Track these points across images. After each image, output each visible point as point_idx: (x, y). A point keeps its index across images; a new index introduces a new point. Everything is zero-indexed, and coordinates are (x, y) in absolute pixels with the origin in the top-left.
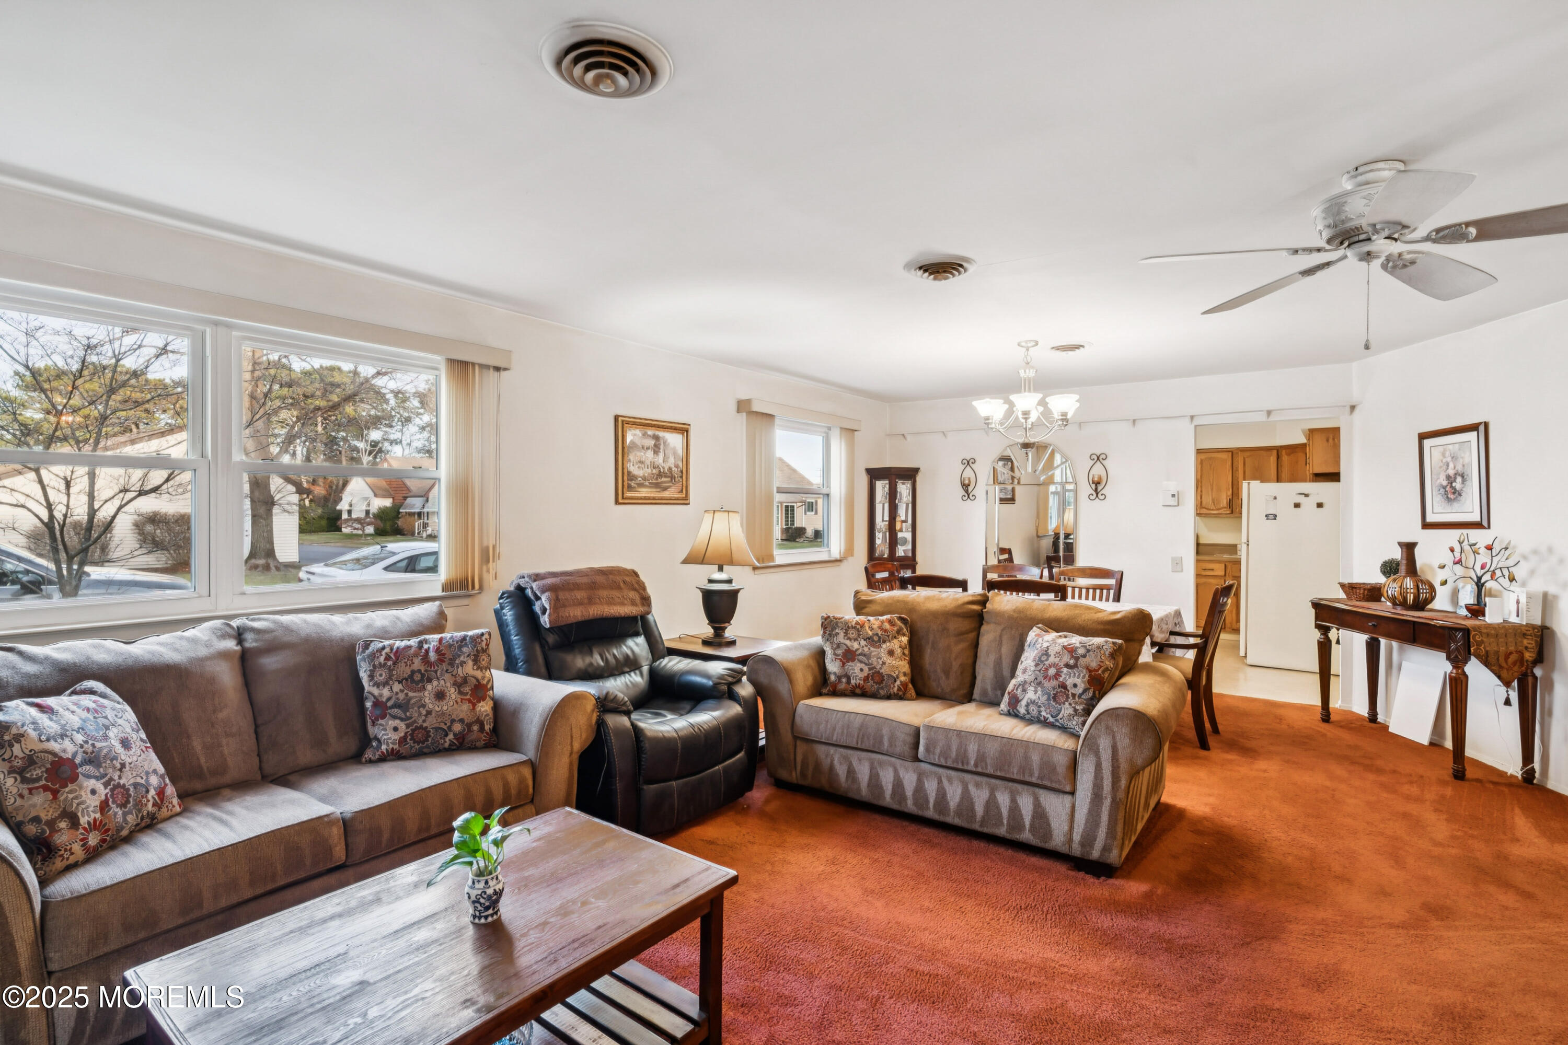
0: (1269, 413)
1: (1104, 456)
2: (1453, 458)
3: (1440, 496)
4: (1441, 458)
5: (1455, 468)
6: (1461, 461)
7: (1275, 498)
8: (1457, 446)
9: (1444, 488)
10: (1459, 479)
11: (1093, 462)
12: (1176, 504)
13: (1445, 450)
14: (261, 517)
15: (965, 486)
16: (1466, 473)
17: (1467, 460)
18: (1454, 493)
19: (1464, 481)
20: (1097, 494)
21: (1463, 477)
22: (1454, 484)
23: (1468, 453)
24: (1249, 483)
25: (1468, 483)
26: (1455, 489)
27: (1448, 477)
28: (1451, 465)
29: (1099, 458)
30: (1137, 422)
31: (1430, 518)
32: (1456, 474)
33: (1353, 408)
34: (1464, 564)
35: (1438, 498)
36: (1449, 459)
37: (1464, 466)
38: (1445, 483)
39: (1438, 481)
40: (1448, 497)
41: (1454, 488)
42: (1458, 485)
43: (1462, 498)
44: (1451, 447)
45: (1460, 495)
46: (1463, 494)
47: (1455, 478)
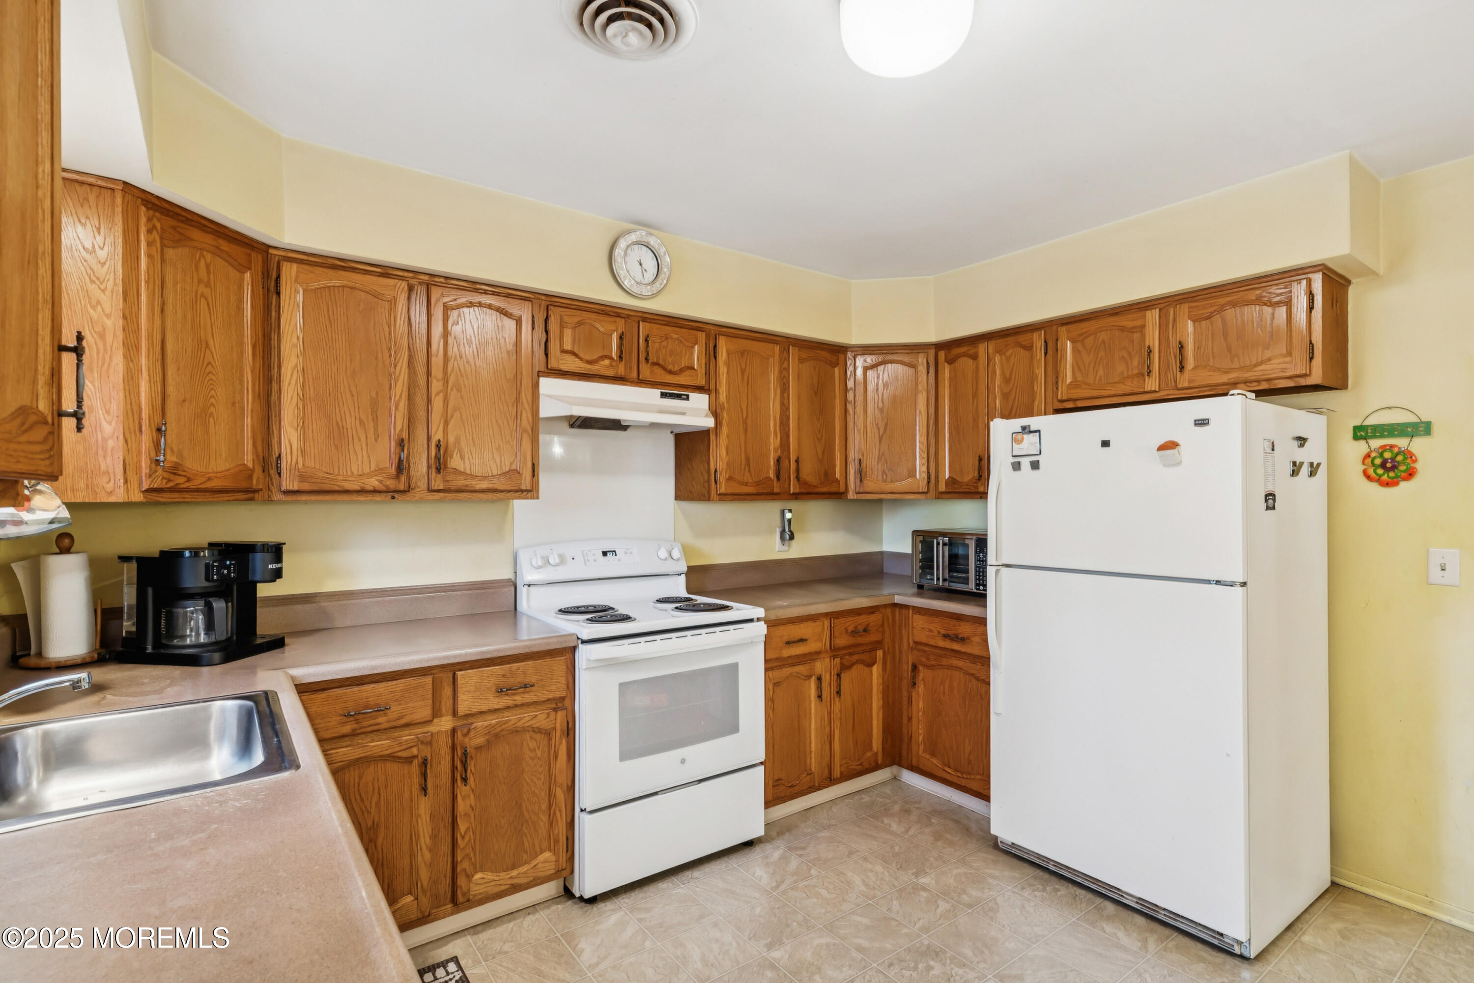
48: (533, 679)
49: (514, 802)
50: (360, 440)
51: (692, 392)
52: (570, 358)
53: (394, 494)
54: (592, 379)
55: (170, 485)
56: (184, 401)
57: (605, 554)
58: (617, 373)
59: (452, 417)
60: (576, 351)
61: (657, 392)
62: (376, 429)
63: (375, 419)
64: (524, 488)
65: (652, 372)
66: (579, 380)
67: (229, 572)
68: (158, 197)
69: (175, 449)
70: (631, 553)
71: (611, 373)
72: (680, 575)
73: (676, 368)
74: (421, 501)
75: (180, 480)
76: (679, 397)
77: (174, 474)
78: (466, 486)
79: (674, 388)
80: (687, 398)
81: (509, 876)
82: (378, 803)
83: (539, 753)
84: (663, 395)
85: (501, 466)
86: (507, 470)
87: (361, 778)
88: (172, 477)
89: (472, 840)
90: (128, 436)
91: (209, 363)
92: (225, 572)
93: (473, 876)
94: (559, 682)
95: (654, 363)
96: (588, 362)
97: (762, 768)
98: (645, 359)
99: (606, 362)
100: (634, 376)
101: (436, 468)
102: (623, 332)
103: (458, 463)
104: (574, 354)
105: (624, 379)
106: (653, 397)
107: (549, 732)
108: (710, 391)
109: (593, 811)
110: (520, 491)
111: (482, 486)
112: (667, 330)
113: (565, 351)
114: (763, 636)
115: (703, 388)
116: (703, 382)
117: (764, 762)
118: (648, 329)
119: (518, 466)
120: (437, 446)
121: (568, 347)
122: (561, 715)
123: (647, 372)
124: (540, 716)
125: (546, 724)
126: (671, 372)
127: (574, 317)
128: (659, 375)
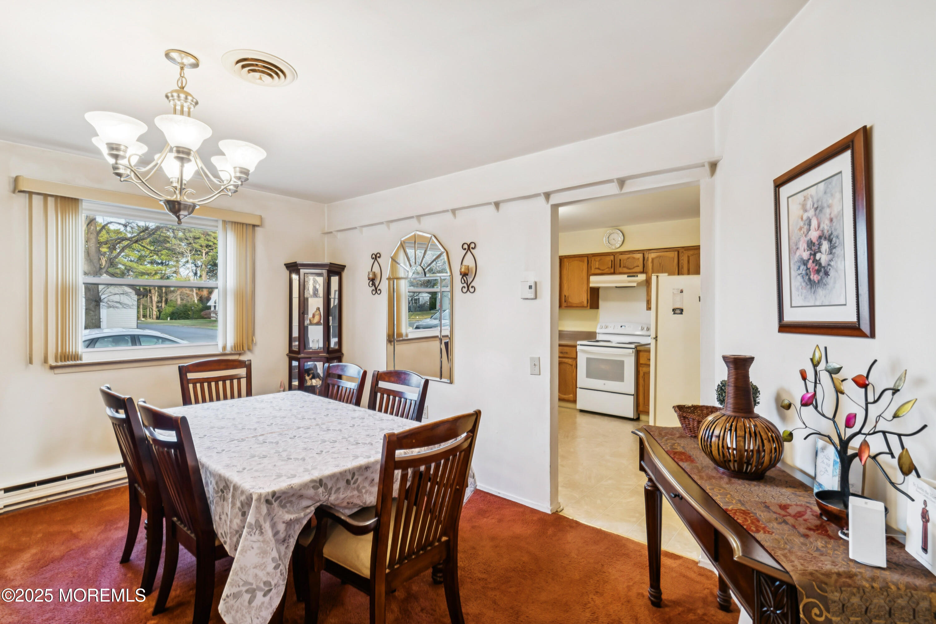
0: (622, 182)
1: (473, 246)
2: (816, 209)
3: (799, 278)
4: (801, 212)
5: (819, 227)
6: (828, 211)
7: (682, 292)
8: (822, 185)
9: (805, 263)
10: (825, 246)
11: (465, 251)
12: (533, 296)
13: (806, 199)
14: (91, 310)
15: (372, 280)
16: (835, 234)
17: (836, 209)
18: (818, 272)
19: (832, 247)
20: (468, 287)
21: (830, 241)
22: (818, 256)
23: (838, 195)
24: (657, 277)
25: (837, 251)
26: (820, 264)
27: (810, 244)
28: (814, 223)
29: (469, 248)
30: (501, 205)
31: (790, 317)
32: (820, 237)
33: (713, 166)
34: (819, 409)
35: (798, 282)
36: (811, 213)
37: (831, 220)
38: (806, 255)
39: (798, 253)
40: (810, 279)
41: (817, 262)
42: (823, 257)
43: (830, 280)
44: (812, 191)
45: (827, 274)
46: (832, 273)
47: (820, 245)
51: (638, 274)
52: (596, 270)
54: (604, 275)
57: (621, 327)
58: (611, 272)
59: (569, 289)
60: (599, 267)
61: (626, 276)
66: (601, 276)
70: (630, 327)
71: (609, 272)
73: (632, 267)
76: (634, 276)
78: (571, 306)
79: (631, 274)
80: (637, 276)
84: (628, 276)
85: (580, 301)
94: (574, 354)
95: (624, 267)
96: (603, 270)
97: (632, 397)
98: (620, 266)
99: (608, 269)
100: (618, 271)
101: (565, 301)
102: (613, 259)
103: (570, 300)
104: (599, 269)
105: (614, 273)
106: (624, 277)
107: (572, 365)
108: (646, 273)
109: (580, 388)
110: (584, 307)
111: (575, 305)
112: (629, 256)
113: (596, 268)
114: (634, 354)
115: (643, 272)
116: (642, 270)
117: (633, 395)
118: (621, 257)
119: (583, 300)
120: (565, 296)
121: (597, 267)
122: (574, 362)
123: (621, 270)
124: (569, 361)
125: (571, 363)
126: (630, 269)
127: (598, 258)
128: (625, 270)
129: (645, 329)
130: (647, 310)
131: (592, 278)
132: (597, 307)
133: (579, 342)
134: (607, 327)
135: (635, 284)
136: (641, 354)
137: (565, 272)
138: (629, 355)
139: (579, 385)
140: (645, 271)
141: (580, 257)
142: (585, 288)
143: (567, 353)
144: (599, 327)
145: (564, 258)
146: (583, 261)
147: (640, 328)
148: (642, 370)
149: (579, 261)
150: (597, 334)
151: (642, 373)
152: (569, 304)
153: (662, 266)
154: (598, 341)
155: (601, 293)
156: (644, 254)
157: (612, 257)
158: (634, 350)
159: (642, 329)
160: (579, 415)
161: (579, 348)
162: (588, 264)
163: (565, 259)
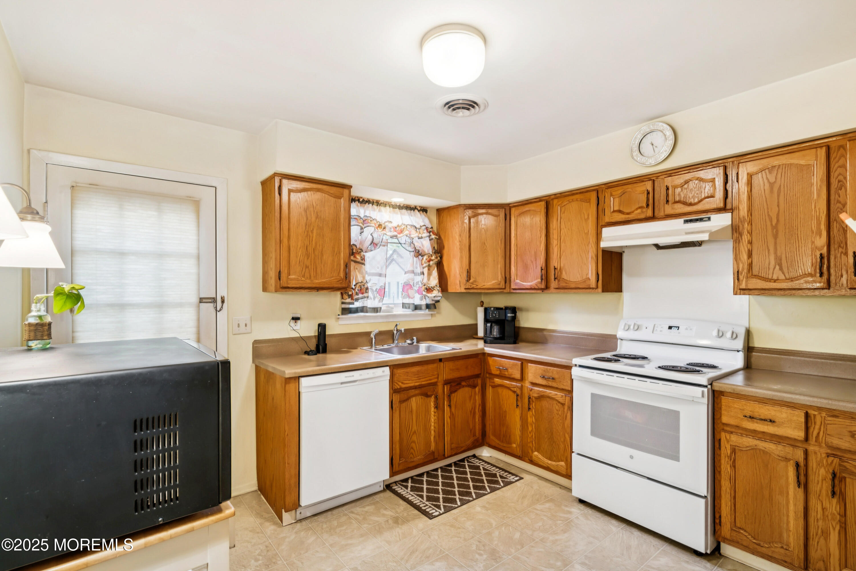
48: (556, 376)
49: (550, 431)
50: (531, 269)
51: (711, 215)
52: (616, 214)
53: (543, 290)
54: (631, 223)
55: (471, 287)
56: (477, 262)
57: (670, 328)
58: (646, 215)
59: (562, 255)
60: (621, 209)
61: (681, 220)
62: (536, 263)
63: (536, 260)
64: (591, 287)
65: (673, 209)
66: (624, 225)
67: (496, 315)
68: (469, 205)
69: (474, 277)
70: (691, 329)
71: (642, 216)
72: (738, 351)
73: (696, 200)
74: (552, 293)
75: (474, 286)
76: (701, 220)
77: (472, 284)
78: (566, 286)
79: (695, 215)
80: (709, 219)
81: (547, 462)
82: (507, 403)
83: (560, 413)
84: (686, 221)
85: (582, 277)
86: (585, 278)
87: (502, 392)
88: (472, 285)
89: (534, 437)
90: (461, 274)
91: (485, 249)
92: (494, 315)
93: (534, 452)
94: (567, 382)
95: (676, 202)
96: (628, 214)
97: (703, 501)
98: (667, 201)
99: (639, 211)
100: (662, 214)
101: (555, 279)
102: (650, 189)
103: (564, 276)
104: (620, 211)
105: (653, 218)
106: (678, 223)
107: (563, 405)
108: (732, 210)
109: (579, 454)
110: (590, 288)
111: (573, 286)
112: (688, 176)
113: (614, 211)
114: (705, 400)
115: (723, 209)
116: (722, 205)
117: (705, 497)
118: (669, 181)
119: (590, 276)
120: (555, 269)
121: (616, 208)
122: (568, 399)
123: (669, 209)
124: (558, 395)
125: (561, 400)
126: (691, 204)
127: (618, 191)
128: (681, 208)
129: (729, 335)
130: (735, 294)
131: (606, 232)
132: (619, 289)
133: (576, 361)
134: (638, 328)
135: (705, 237)
136: (725, 401)
137: (554, 224)
138: (693, 401)
139: (576, 448)
140: (729, 206)
141: (581, 193)
142: (592, 252)
143: (553, 379)
144: (622, 326)
145: (553, 199)
146: (589, 201)
147: (715, 333)
148: (728, 441)
149: (581, 200)
150: (619, 341)
151: (728, 447)
152: (563, 284)
153: (776, 190)
154: (617, 358)
155: (626, 259)
156: (725, 168)
157: (649, 186)
158: (705, 390)
159: (721, 335)
160: (578, 510)
161: (576, 372)
162: (598, 204)
163: (555, 201)
